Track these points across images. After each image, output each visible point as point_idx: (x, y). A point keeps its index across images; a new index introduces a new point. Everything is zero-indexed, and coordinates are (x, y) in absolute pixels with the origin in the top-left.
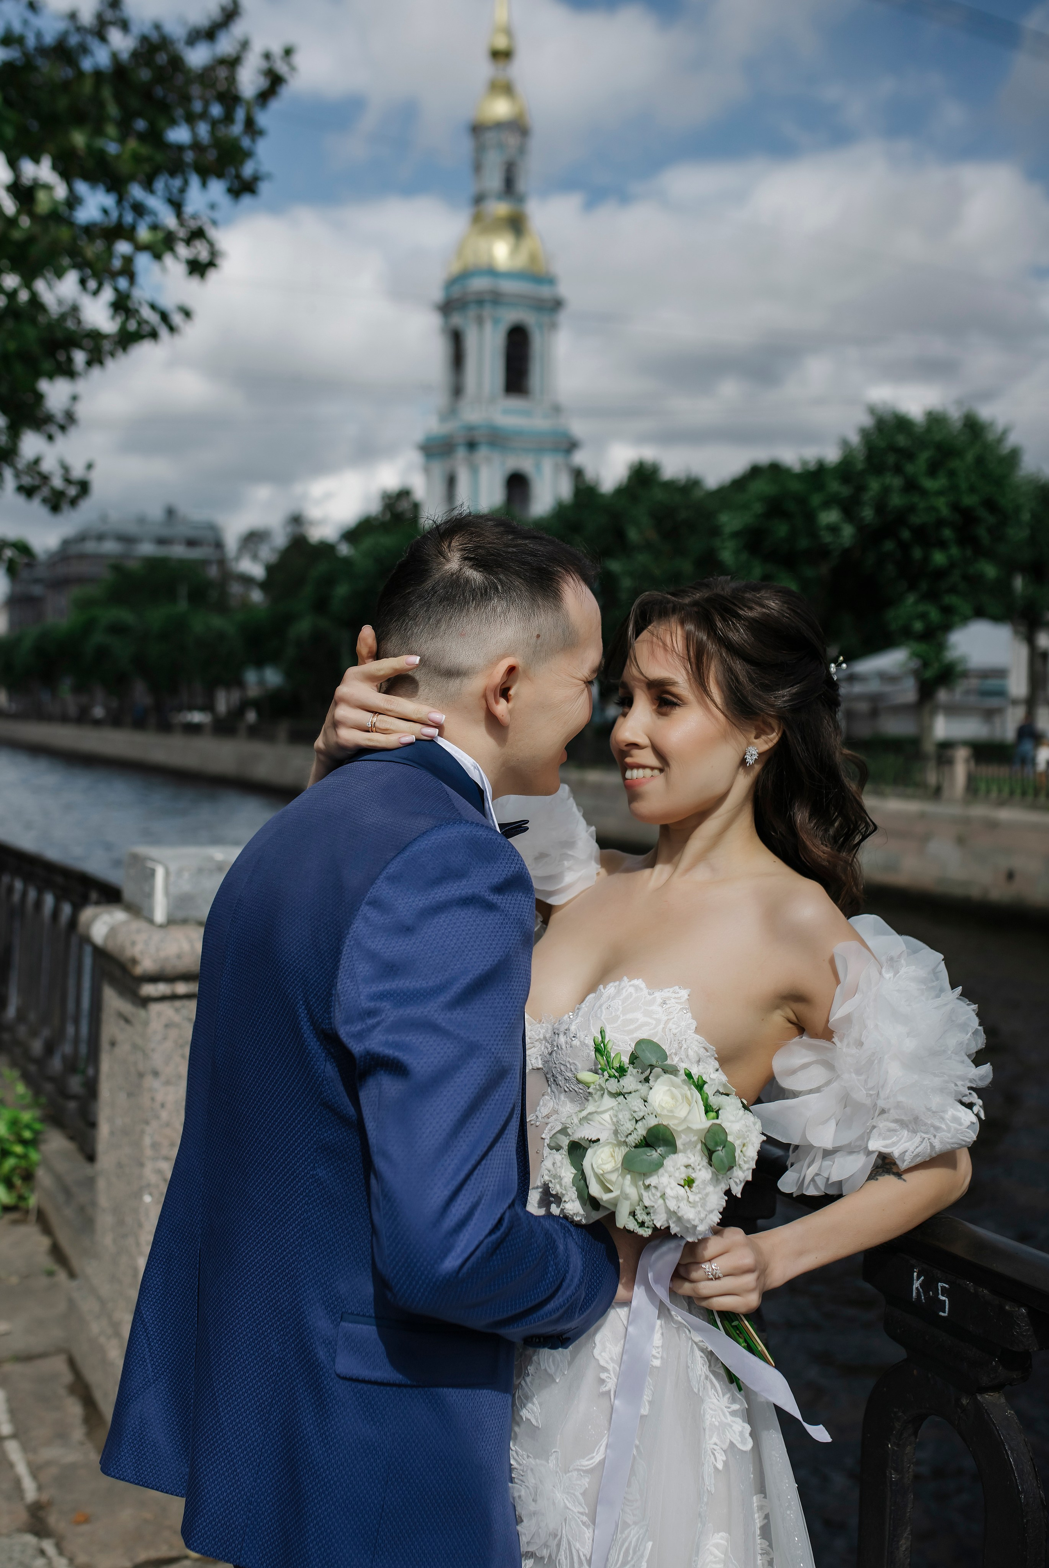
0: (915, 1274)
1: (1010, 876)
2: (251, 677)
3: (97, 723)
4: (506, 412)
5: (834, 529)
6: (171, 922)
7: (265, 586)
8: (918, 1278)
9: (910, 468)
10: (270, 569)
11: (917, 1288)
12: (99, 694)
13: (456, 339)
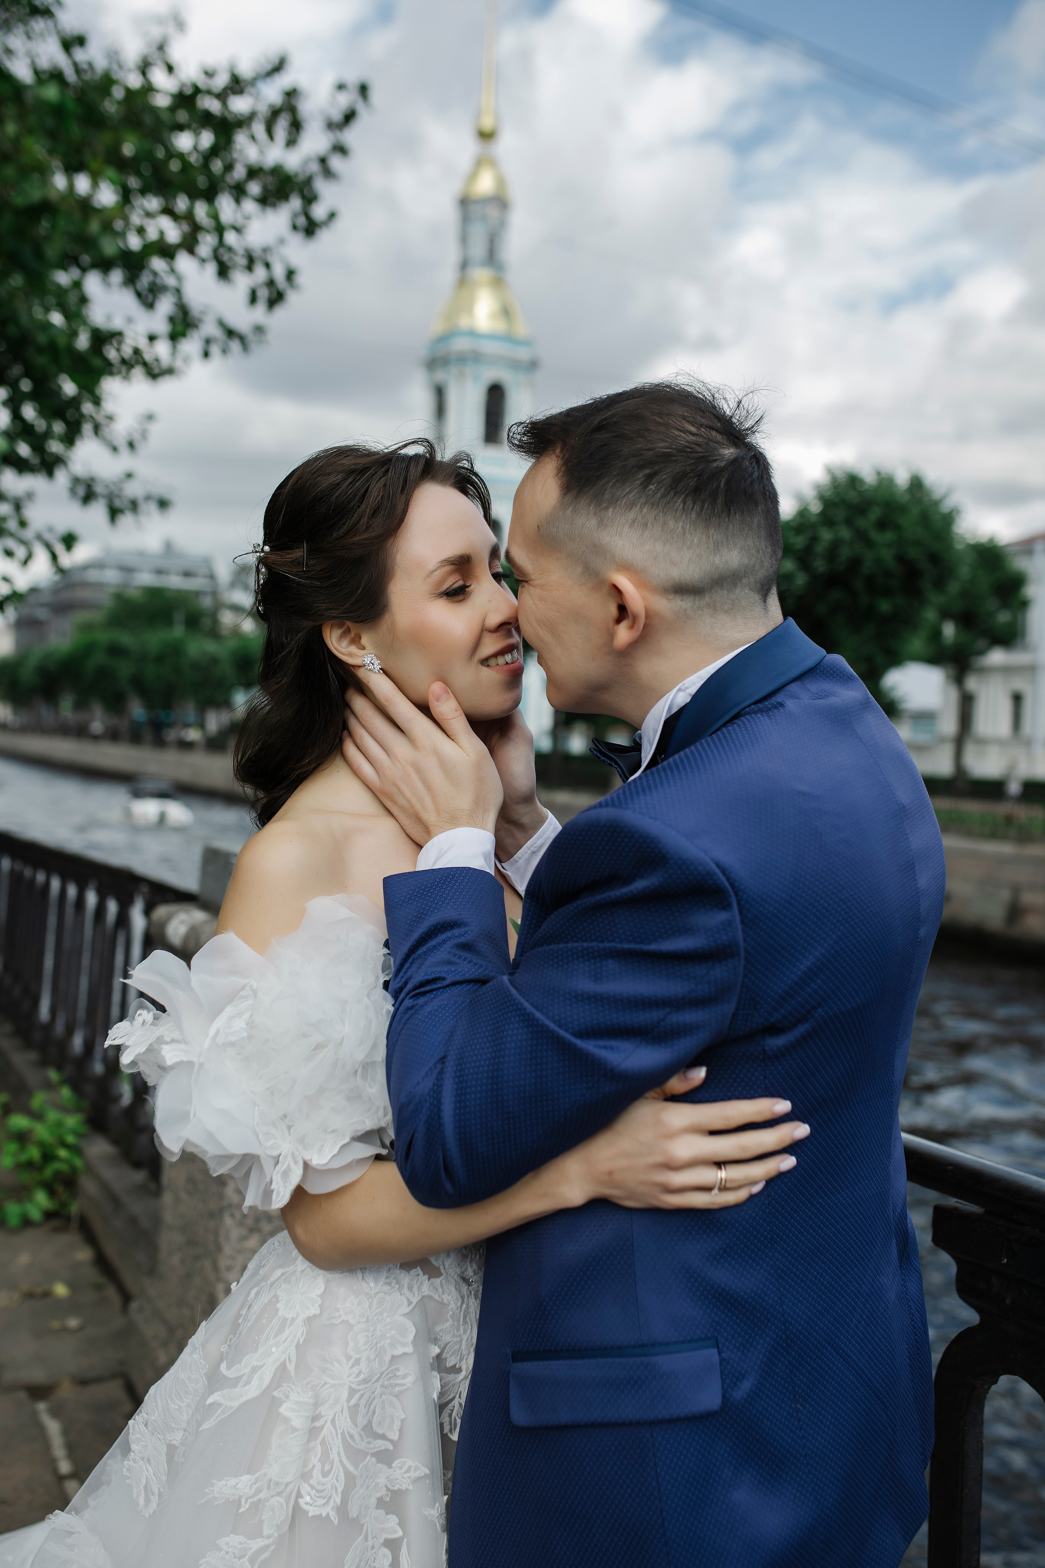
2: (238, 697)
3: (96, 738)
4: (484, 460)
9: (861, 523)
12: (99, 711)
13: (440, 393)
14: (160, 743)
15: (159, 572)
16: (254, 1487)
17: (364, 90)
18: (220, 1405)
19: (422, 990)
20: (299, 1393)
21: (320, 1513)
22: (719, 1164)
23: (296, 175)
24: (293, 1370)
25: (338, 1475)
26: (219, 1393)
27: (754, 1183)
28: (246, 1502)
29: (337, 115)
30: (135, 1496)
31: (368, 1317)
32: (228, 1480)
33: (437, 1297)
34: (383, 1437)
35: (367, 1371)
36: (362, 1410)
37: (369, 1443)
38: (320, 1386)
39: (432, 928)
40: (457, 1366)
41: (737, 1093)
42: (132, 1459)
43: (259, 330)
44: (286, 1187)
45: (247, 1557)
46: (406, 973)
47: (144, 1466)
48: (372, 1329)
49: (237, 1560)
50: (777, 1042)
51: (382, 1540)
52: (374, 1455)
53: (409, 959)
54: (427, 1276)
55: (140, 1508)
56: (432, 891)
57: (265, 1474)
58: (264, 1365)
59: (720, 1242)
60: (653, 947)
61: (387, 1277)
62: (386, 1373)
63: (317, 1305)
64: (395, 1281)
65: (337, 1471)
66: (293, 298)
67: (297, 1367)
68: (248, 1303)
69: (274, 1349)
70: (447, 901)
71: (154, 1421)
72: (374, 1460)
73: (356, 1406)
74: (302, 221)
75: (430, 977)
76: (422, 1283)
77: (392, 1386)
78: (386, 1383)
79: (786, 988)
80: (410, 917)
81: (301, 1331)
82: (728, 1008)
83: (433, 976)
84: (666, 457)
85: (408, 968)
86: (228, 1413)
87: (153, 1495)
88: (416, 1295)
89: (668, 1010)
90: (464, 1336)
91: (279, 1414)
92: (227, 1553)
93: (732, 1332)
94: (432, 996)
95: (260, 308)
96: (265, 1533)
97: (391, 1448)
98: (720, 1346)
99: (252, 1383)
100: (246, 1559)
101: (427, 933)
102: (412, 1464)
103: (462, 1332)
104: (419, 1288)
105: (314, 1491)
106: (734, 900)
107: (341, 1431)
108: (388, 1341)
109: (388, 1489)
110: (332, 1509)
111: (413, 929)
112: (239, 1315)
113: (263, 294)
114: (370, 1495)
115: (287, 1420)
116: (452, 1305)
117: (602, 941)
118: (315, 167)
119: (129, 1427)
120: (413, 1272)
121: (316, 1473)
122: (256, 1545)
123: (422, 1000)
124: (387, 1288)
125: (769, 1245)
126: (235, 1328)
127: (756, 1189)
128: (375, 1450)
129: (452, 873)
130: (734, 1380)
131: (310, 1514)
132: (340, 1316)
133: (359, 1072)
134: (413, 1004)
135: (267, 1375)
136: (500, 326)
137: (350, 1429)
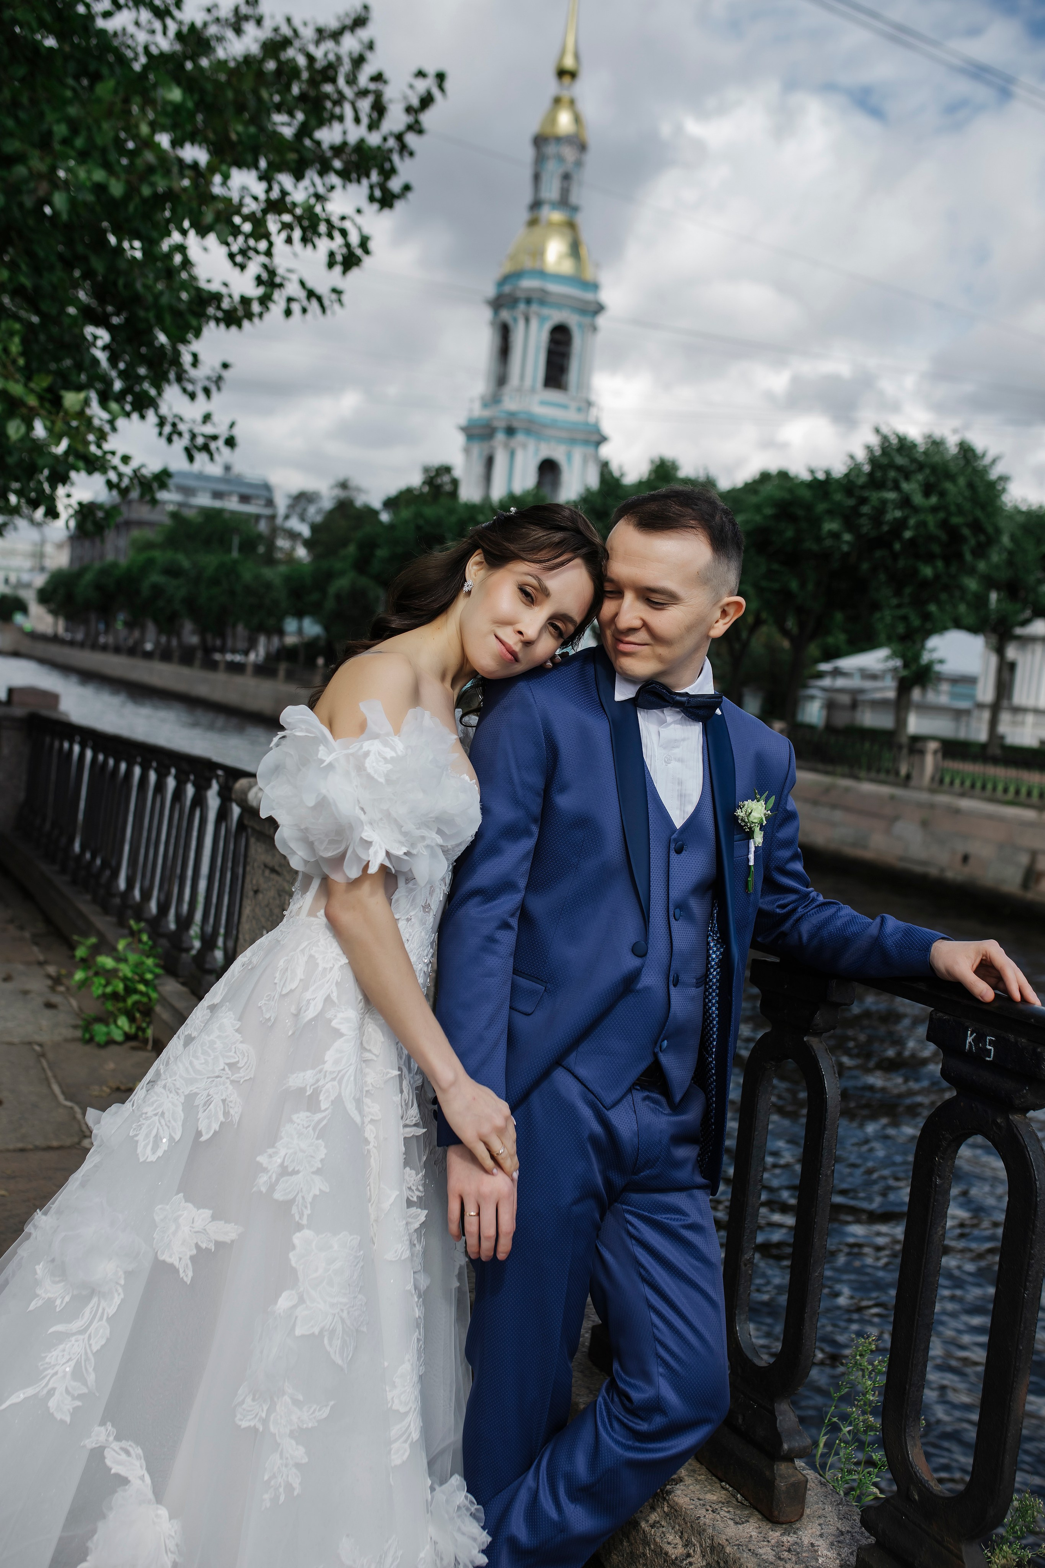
0: (969, 1032)
1: (965, 859)
2: (291, 625)
3: (148, 655)
4: (543, 403)
5: (836, 536)
7: (308, 544)
8: (971, 1035)
9: (905, 486)
10: (316, 529)
11: (970, 1043)
12: (151, 630)
13: (505, 333)
14: (211, 665)
15: (217, 495)
16: (315, 1078)
17: (441, 77)
23: (377, 150)
24: (335, 1000)
28: (310, 1088)
29: (415, 100)
43: (336, 291)
49: (305, 1129)
66: (367, 261)
74: (379, 193)
81: (339, 973)
92: (298, 1125)
95: (337, 272)
100: (310, 1128)
113: (341, 256)
118: (392, 144)
122: (317, 1117)
136: (567, 267)
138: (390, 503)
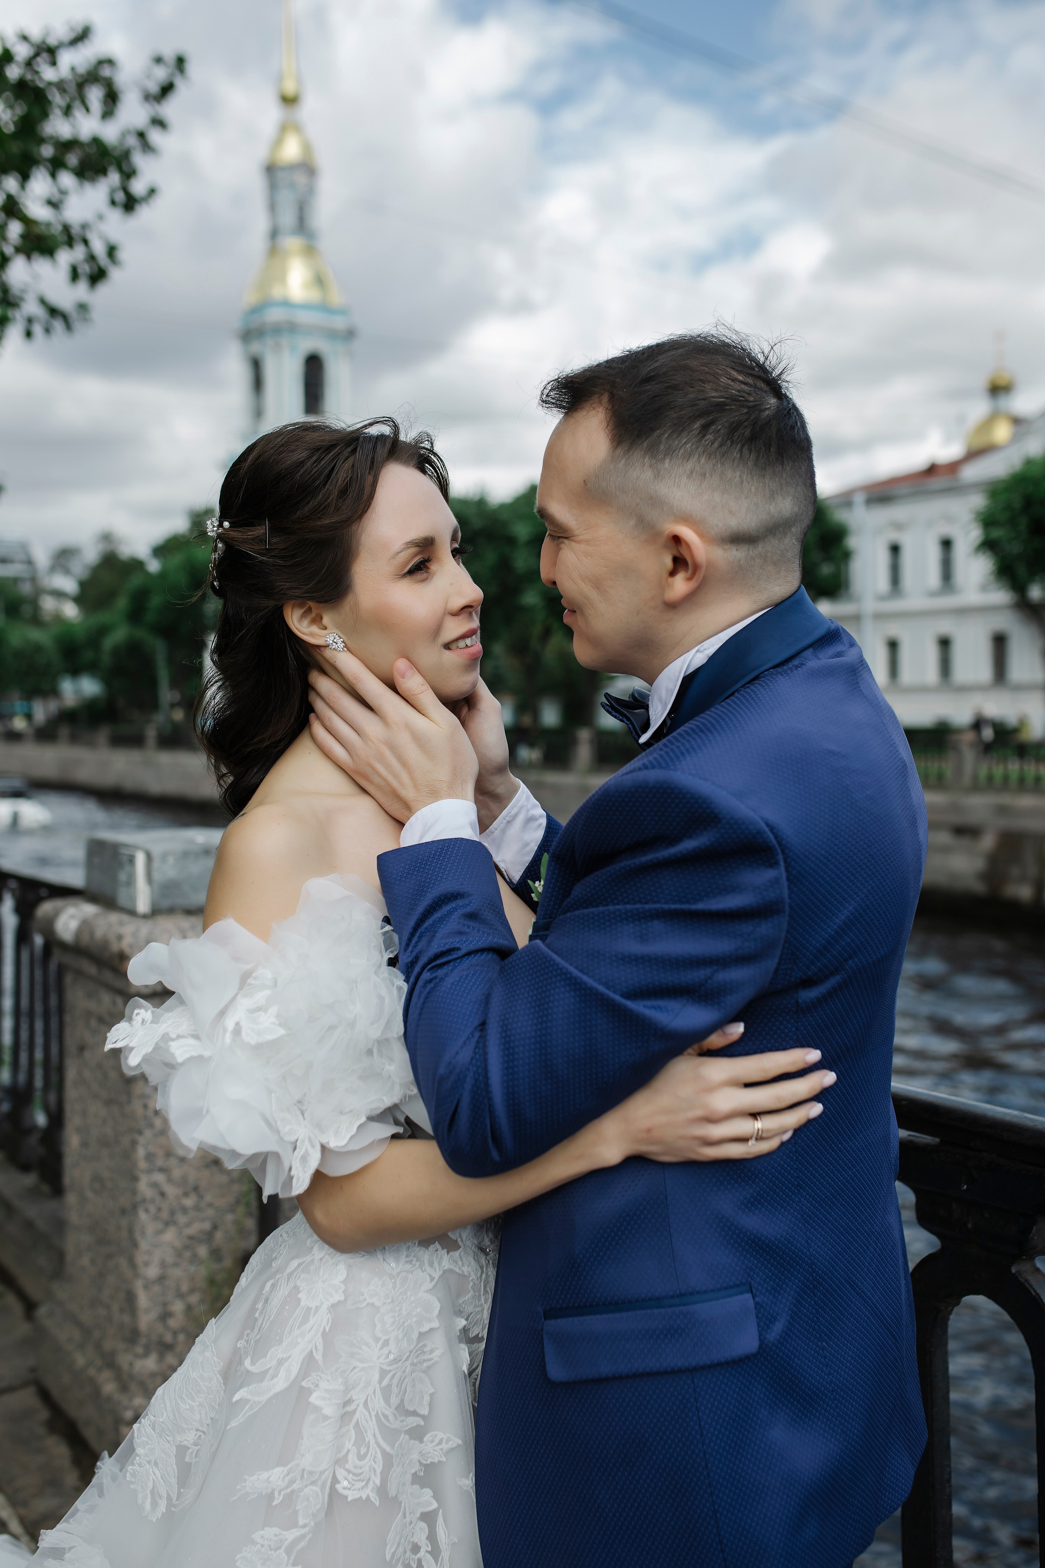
2: (67, 686)
6: (156, 912)
7: (79, 600)
10: (83, 585)
13: (256, 366)
16: (287, 1479)
17: (180, 62)
18: (248, 1401)
19: (439, 962)
20: (328, 1381)
21: (359, 1496)
22: (755, 1115)
23: (115, 148)
24: (321, 1359)
25: (375, 1457)
26: (245, 1389)
27: (785, 1132)
28: (279, 1494)
29: (154, 88)
30: (140, 1501)
31: (393, 1298)
32: (260, 1475)
33: (457, 1270)
34: (415, 1413)
35: (397, 1351)
36: (395, 1390)
37: (402, 1421)
38: (350, 1370)
39: (436, 900)
40: (480, 1336)
41: (769, 1046)
42: (138, 1463)
43: (83, 308)
44: (305, 1172)
45: (283, 1548)
46: (415, 947)
47: (151, 1470)
48: (398, 1308)
49: (273, 1552)
50: (809, 995)
51: (418, 1515)
52: (406, 1432)
53: (416, 933)
54: (445, 1250)
55: (146, 1513)
56: (429, 863)
57: (298, 1465)
58: (290, 1356)
59: (751, 1191)
60: (700, 906)
61: (407, 1256)
62: (414, 1351)
63: (340, 1291)
64: (415, 1259)
65: (374, 1453)
66: (115, 275)
67: (325, 1356)
68: (264, 1297)
69: (299, 1340)
70: (447, 873)
71: (162, 1422)
72: (407, 1437)
73: (389, 1386)
74: (120, 196)
75: (444, 949)
76: (441, 1257)
77: (420, 1363)
78: (415, 1361)
79: (824, 942)
80: (411, 891)
81: (327, 1319)
82: (771, 964)
83: (447, 947)
84: (720, 407)
85: (417, 942)
86: (257, 1408)
87: (160, 1498)
88: (437, 1270)
89: (715, 968)
90: (485, 1305)
91: (310, 1403)
92: (262, 1546)
93: (764, 1277)
94: (451, 968)
95: (82, 287)
96: (301, 1523)
97: (422, 1423)
98: (754, 1290)
99: (279, 1376)
100: (282, 1551)
101: (431, 905)
102: (443, 1436)
103: (483, 1301)
104: (440, 1263)
105: (351, 1475)
106: (780, 857)
107: (375, 1413)
108: (414, 1319)
109: (421, 1463)
110: (372, 1491)
111: (417, 902)
112: (253, 1309)
113: (85, 269)
114: (406, 1472)
115: (317, 1409)
116: (473, 1276)
117: (646, 903)
118: (132, 141)
119: (134, 1431)
120: (432, 1248)
121: (352, 1458)
122: (291, 1535)
123: (440, 972)
124: (408, 1267)
125: (796, 1191)
126: (250, 1321)
127: (787, 1136)
128: (408, 1428)
129: (447, 845)
130: (767, 1322)
131: (350, 1499)
132: (365, 1299)
133: (375, 1051)
134: (431, 977)
135: (294, 1367)
136: (312, 295)
137: (384, 1410)
138: (160, 551)
